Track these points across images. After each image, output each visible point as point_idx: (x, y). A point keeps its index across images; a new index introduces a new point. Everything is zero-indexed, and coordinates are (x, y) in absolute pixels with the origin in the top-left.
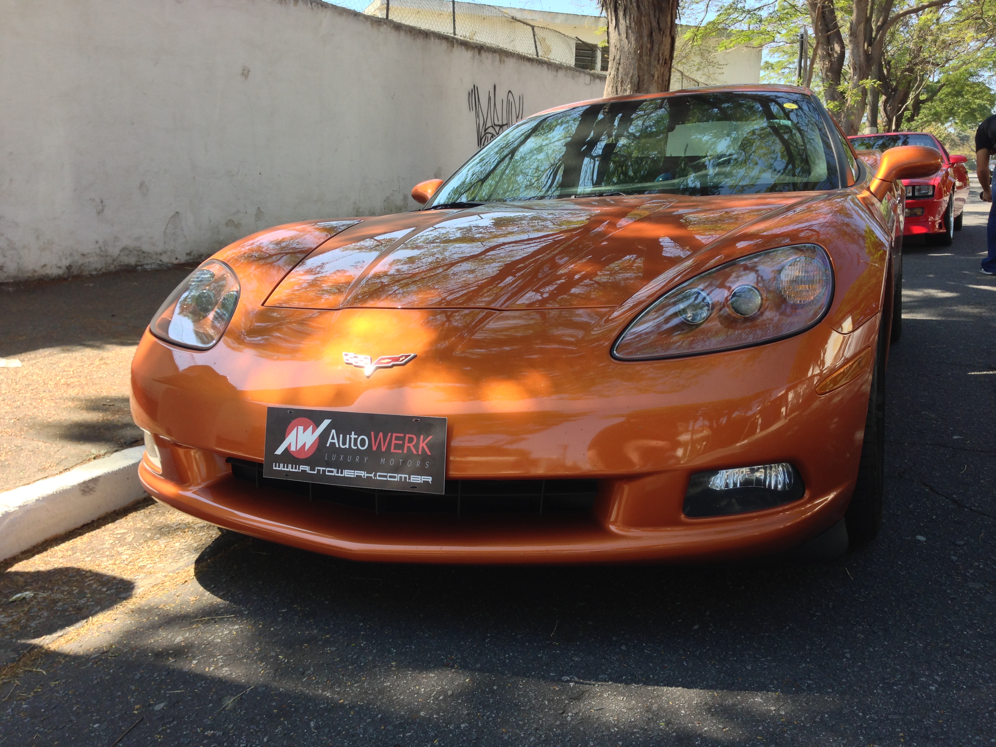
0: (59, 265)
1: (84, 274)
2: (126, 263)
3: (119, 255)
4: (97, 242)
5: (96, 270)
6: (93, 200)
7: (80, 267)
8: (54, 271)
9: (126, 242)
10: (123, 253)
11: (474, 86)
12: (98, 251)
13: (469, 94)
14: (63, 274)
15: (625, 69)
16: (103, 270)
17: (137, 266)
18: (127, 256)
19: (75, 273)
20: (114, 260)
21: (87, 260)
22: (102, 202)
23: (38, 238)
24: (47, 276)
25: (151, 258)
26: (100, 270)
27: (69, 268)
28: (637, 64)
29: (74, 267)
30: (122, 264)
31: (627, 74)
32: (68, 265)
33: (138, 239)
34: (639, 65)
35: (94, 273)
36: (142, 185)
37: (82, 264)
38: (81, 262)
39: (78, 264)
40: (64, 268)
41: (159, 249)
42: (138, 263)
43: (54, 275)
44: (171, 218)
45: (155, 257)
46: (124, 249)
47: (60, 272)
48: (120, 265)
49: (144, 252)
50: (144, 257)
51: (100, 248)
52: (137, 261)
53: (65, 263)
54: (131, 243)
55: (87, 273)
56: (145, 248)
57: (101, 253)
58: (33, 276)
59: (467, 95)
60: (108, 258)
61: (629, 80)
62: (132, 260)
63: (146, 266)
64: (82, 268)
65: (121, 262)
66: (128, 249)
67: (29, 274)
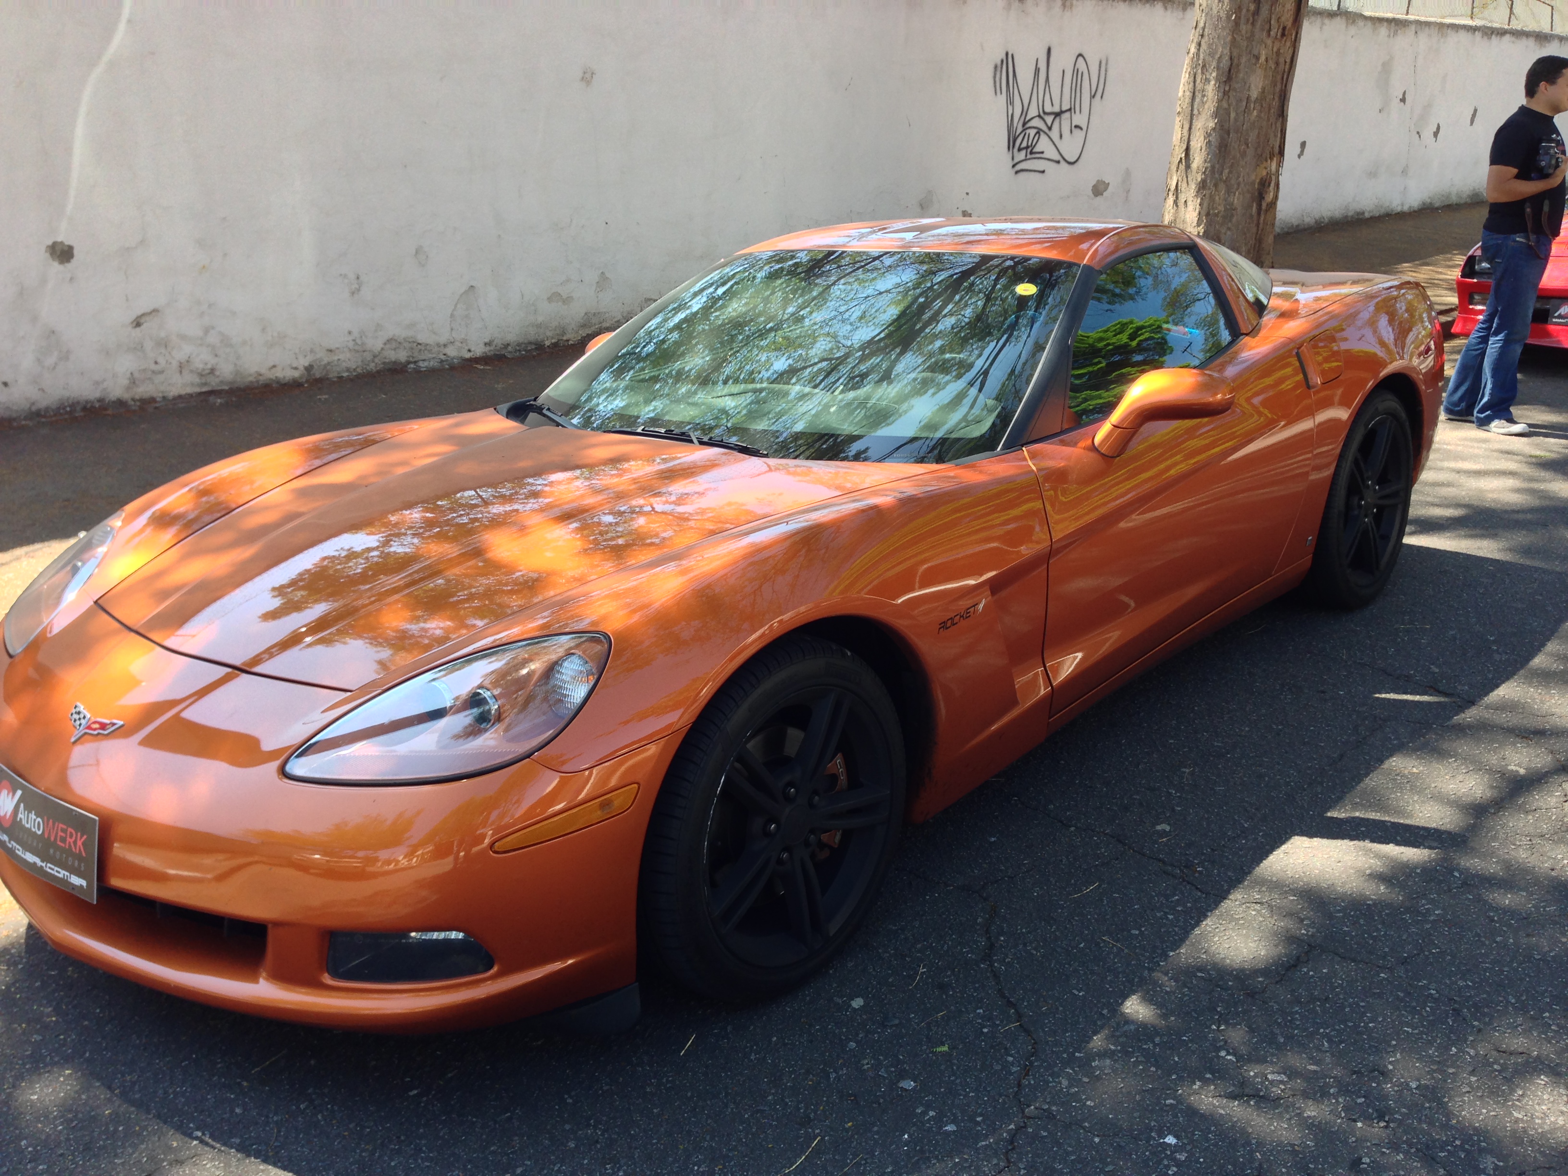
0: (294, 366)
1: (331, 376)
2: (393, 360)
3: (382, 349)
4: (350, 333)
5: (348, 370)
6: (345, 276)
7: (325, 366)
8: (288, 374)
9: (393, 330)
10: (388, 346)
11: (1007, 54)
12: (351, 345)
13: (996, 67)
14: (301, 377)
15: (1210, 46)
16: (359, 370)
17: (409, 363)
18: (395, 349)
19: (318, 376)
20: (375, 356)
21: (336, 358)
22: (358, 278)
23: (264, 330)
24: (277, 381)
25: (430, 351)
26: (355, 370)
27: (309, 369)
28: (1229, 38)
29: (315, 367)
30: (387, 361)
31: (1211, 54)
32: (307, 364)
33: (412, 325)
34: (1234, 39)
35: (345, 374)
36: (418, 251)
37: (329, 363)
38: (325, 361)
39: (323, 363)
40: (301, 368)
41: (443, 340)
42: (411, 359)
43: (287, 379)
44: (461, 295)
45: (436, 349)
46: (389, 341)
47: (296, 374)
48: (384, 363)
49: (420, 344)
50: (420, 350)
51: (354, 340)
52: (408, 357)
53: (304, 362)
54: (400, 333)
55: (336, 375)
56: (422, 338)
57: (357, 348)
58: (258, 381)
59: (992, 70)
60: (365, 354)
61: (1214, 64)
62: (402, 356)
63: (421, 364)
64: (328, 367)
65: (385, 358)
66: (396, 340)
67: (251, 379)
